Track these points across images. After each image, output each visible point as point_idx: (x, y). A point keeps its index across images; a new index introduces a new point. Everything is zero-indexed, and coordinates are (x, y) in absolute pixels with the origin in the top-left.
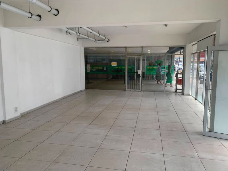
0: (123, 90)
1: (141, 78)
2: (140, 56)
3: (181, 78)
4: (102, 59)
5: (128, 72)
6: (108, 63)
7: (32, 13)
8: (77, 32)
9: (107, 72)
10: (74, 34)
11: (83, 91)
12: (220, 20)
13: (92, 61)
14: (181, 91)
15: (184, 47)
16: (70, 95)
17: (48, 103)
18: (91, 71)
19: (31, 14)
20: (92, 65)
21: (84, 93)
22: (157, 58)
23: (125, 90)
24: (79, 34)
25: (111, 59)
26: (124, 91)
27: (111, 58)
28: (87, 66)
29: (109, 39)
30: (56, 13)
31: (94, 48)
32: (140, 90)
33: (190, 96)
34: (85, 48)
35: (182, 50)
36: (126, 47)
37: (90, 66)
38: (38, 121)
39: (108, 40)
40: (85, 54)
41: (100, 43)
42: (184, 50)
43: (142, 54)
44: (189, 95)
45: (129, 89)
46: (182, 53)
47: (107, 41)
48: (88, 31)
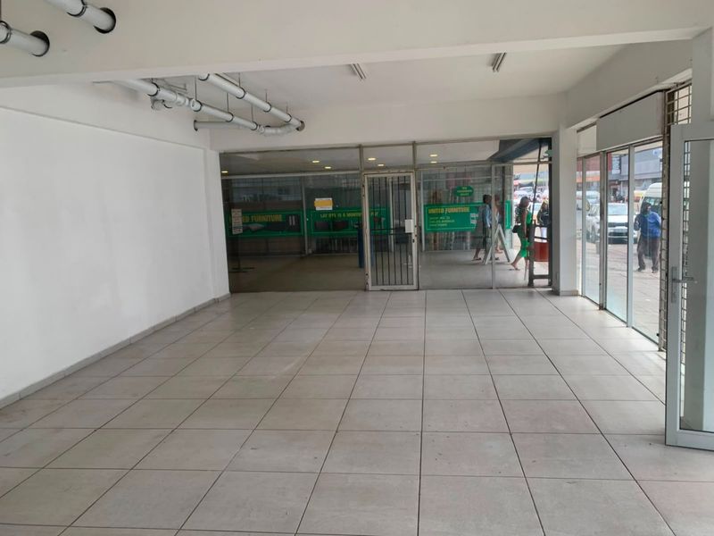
0: (357, 289)
1: (414, 246)
2: (408, 174)
3: (545, 241)
4: (280, 190)
5: (371, 230)
6: (302, 201)
7: (11, 26)
8: (190, 99)
9: (299, 230)
10: (179, 104)
11: (223, 301)
12: (711, 29)
13: (246, 197)
14: (546, 282)
15: (551, 139)
16: (179, 316)
17: (99, 354)
18: (246, 229)
19: (7, 26)
20: (248, 210)
21: (226, 307)
22: (452, 179)
23: (365, 290)
24: (197, 106)
25: (312, 187)
26: (361, 293)
27: (311, 184)
28: (233, 214)
29: (302, 122)
30: (105, 21)
31: (252, 152)
32: (415, 287)
33: (579, 299)
34: (220, 154)
35: (545, 149)
36: (360, 147)
37: (240, 214)
38: (59, 429)
39: (299, 124)
40: (222, 175)
41: (273, 134)
42: (550, 148)
43: (415, 167)
44: (575, 294)
45: (377, 284)
46: (545, 157)
47: (298, 129)
48: (228, 93)
